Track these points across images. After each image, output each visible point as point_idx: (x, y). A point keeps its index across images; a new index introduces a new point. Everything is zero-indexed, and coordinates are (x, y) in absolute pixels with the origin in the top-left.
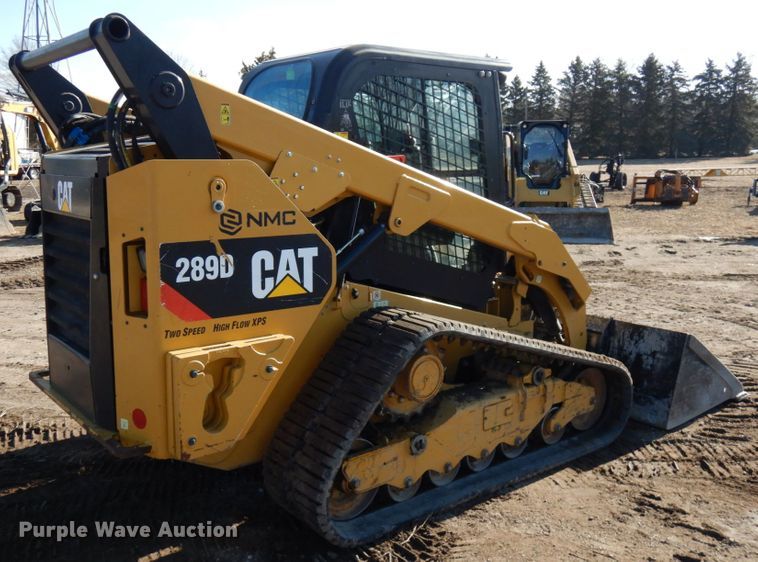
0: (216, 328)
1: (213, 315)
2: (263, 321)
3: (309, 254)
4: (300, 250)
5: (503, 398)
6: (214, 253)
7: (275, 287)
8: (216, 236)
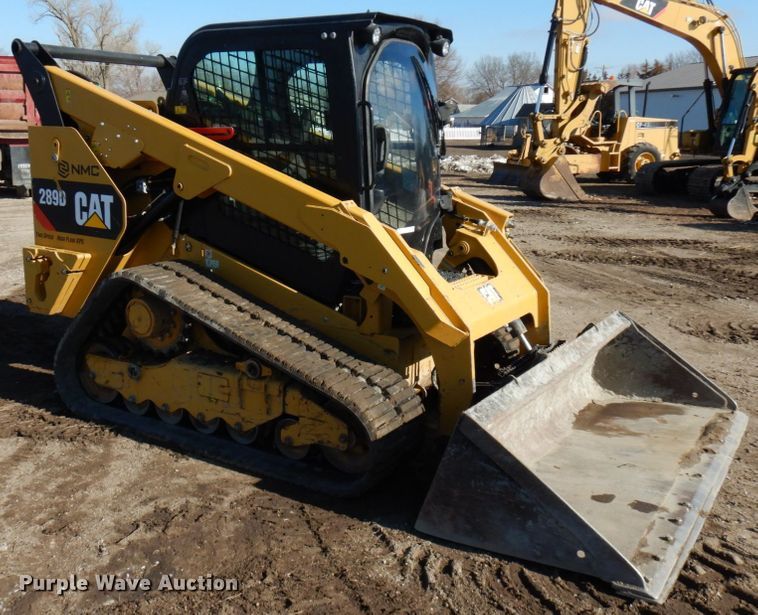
0: (59, 238)
1: (57, 230)
2: (81, 241)
3: (108, 199)
4: (102, 196)
5: (220, 374)
6: (56, 189)
7: (88, 219)
8: (57, 178)
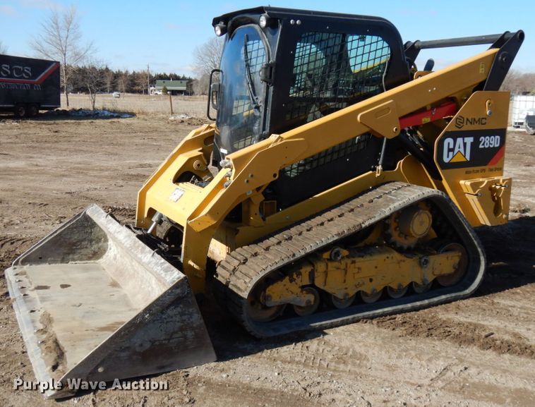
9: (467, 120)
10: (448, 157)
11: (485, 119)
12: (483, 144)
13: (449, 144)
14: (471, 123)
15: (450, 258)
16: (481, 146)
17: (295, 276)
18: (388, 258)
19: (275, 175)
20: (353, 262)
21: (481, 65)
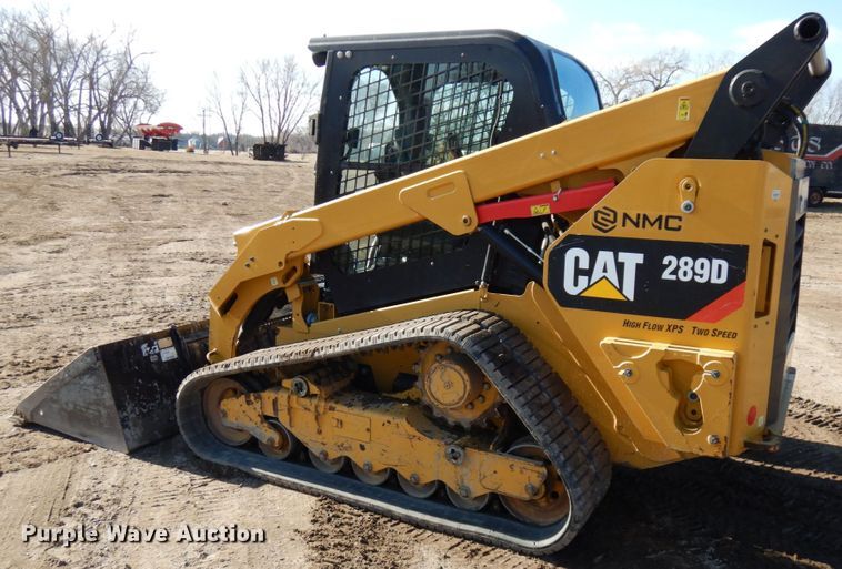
9: (626, 216)
10: (576, 284)
11: (680, 219)
12: (675, 272)
13: (577, 259)
14: (637, 225)
15: (517, 470)
16: (666, 275)
17: (252, 398)
18: (389, 422)
19: (280, 263)
20: (332, 409)
21: (680, 103)
